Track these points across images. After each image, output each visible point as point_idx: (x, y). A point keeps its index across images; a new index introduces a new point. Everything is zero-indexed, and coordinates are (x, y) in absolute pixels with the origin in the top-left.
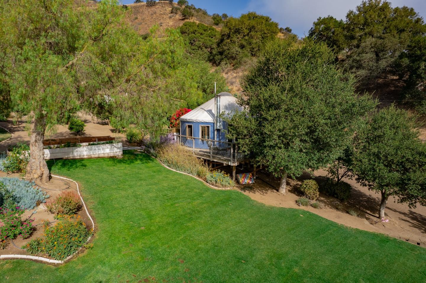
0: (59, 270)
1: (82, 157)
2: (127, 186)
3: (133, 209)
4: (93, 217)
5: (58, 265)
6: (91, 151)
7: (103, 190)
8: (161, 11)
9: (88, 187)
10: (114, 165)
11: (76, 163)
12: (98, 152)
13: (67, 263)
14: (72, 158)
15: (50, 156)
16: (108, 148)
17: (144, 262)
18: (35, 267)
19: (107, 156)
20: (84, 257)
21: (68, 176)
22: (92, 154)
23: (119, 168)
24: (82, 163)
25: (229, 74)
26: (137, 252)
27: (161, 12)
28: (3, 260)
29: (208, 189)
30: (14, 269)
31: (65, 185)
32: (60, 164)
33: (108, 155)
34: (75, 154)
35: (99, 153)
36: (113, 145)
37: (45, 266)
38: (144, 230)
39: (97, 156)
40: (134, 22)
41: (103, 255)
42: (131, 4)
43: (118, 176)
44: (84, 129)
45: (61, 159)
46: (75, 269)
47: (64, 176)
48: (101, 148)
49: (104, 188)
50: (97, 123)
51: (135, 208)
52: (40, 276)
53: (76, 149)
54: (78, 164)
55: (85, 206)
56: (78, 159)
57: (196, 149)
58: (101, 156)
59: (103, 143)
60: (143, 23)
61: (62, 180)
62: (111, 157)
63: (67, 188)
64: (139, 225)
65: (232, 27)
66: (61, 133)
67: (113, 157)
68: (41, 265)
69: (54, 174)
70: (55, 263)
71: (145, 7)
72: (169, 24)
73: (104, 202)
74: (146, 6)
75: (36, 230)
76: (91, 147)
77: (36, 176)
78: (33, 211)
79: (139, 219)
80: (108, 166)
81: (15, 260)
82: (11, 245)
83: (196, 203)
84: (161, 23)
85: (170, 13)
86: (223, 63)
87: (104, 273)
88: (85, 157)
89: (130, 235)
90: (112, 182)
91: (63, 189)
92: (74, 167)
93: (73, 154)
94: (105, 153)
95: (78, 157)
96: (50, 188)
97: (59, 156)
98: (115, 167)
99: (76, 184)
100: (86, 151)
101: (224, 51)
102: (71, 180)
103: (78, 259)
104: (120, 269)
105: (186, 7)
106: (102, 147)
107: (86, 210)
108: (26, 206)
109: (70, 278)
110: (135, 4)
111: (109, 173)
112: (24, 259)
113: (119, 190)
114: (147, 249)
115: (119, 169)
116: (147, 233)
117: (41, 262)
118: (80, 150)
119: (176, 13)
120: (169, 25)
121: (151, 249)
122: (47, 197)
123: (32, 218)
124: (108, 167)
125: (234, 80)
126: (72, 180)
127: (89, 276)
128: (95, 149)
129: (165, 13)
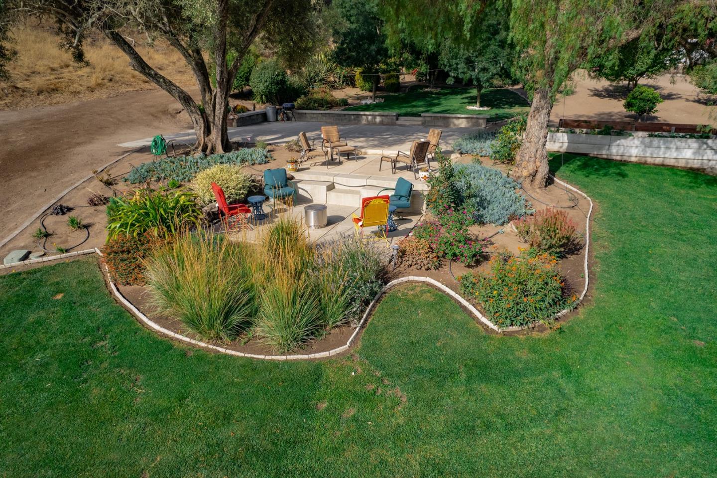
0: (488, 342)
1: (625, 158)
2: (704, 238)
3: (695, 291)
4: (594, 275)
5: (492, 331)
6: (647, 149)
7: (640, 231)
9: (612, 215)
10: (691, 188)
11: (609, 167)
12: (665, 153)
13: (507, 335)
14: (605, 157)
15: (568, 146)
16: (689, 147)
17: (661, 421)
18: (459, 317)
19: (683, 165)
20: (539, 340)
21: (583, 187)
22: (648, 155)
23: (702, 196)
24: (621, 170)
26: (656, 389)
28: (428, 285)
30: (432, 305)
31: (570, 200)
32: (579, 163)
33: (687, 163)
34: (614, 150)
35: (667, 156)
36: (706, 144)
37: (472, 324)
38: (701, 350)
39: (658, 161)
41: (576, 354)
43: (691, 212)
44: (655, 109)
45: (586, 155)
46: (512, 354)
47: (574, 185)
48: (672, 146)
49: (645, 226)
50: (694, 102)
51: (700, 291)
52: (459, 336)
53: (618, 142)
54: (612, 170)
55: (587, 249)
56: (616, 160)
58: (667, 162)
59: (683, 137)
61: (569, 191)
62: (691, 169)
63: (569, 207)
64: (691, 331)
66: (610, 113)
67: (698, 169)
68: (468, 318)
69: (560, 179)
70: (488, 327)
73: (631, 254)
75: (488, 260)
76: (651, 141)
77: (525, 173)
78: (499, 229)
79: (700, 318)
80: (676, 185)
81: (440, 293)
82: (446, 269)
87: (560, 392)
88: (633, 159)
89: (658, 344)
90: (670, 219)
91: (563, 206)
92: (601, 173)
93: (609, 149)
94: (680, 157)
95: (618, 158)
96: (542, 199)
97: (582, 149)
98: (690, 192)
99: (590, 205)
100: (637, 147)
102: (584, 194)
103: (527, 339)
104: (596, 403)
106: (677, 142)
107: (586, 256)
108: (493, 218)
109: (497, 365)
111: (670, 200)
112: (452, 297)
113: (678, 240)
114: (684, 396)
115: (699, 198)
116: (705, 359)
117: (470, 313)
118: (625, 145)
121: (699, 402)
122: (530, 212)
123: (493, 240)
124: (674, 188)
126: (586, 196)
127: (531, 379)
128: (659, 147)
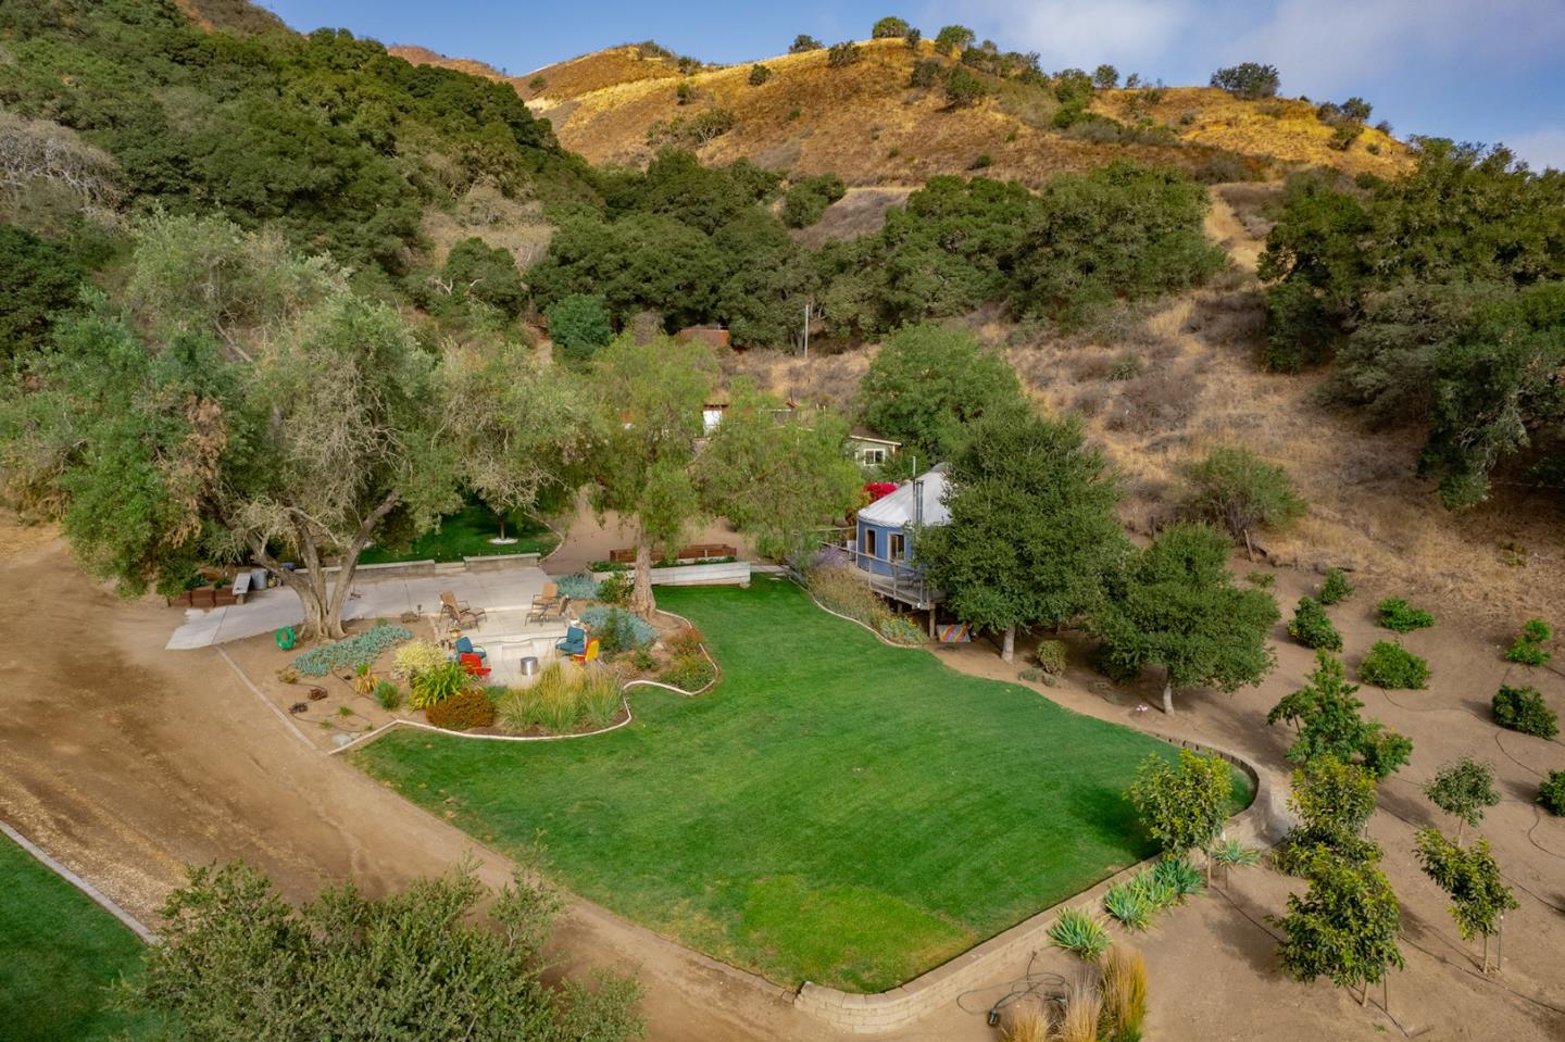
1: (686, 583)
2: (756, 631)
4: (715, 662)
8: (876, 82)
9: (705, 628)
10: (740, 599)
13: (696, 695)
18: (670, 693)
19: (724, 583)
23: (741, 605)
25: (1045, 349)
27: (878, 87)
29: (879, 644)
30: (654, 692)
31: (675, 623)
36: (737, 565)
37: (678, 695)
39: (709, 582)
40: (789, 128)
42: (780, 58)
45: (658, 585)
49: (725, 631)
52: (676, 701)
54: (683, 595)
55: (703, 650)
57: (876, 576)
59: (718, 561)
60: (816, 132)
61: (671, 617)
62: (731, 585)
63: (677, 628)
65: (1058, 213)
67: (739, 585)
69: (659, 607)
71: (825, 70)
72: (901, 131)
74: (830, 66)
77: (642, 609)
83: (850, 660)
84: (877, 129)
85: (905, 88)
86: (1029, 315)
88: (692, 583)
91: (674, 627)
94: (721, 577)
95: (681, 584)
96: (659, 625)
98: (740, 602)
99: (689, 625)
101: (1033, 280)
102: (679, 617)
105: (965, 57)
110: (794, 56)
111: (730, 612)
117: (674, 691)
119: (928, 87)
120: (900, 134)
122: (659, 635)
125: (1052, 372)
126: (683, 618)
128: (706, 572)
129: (892, 87)
